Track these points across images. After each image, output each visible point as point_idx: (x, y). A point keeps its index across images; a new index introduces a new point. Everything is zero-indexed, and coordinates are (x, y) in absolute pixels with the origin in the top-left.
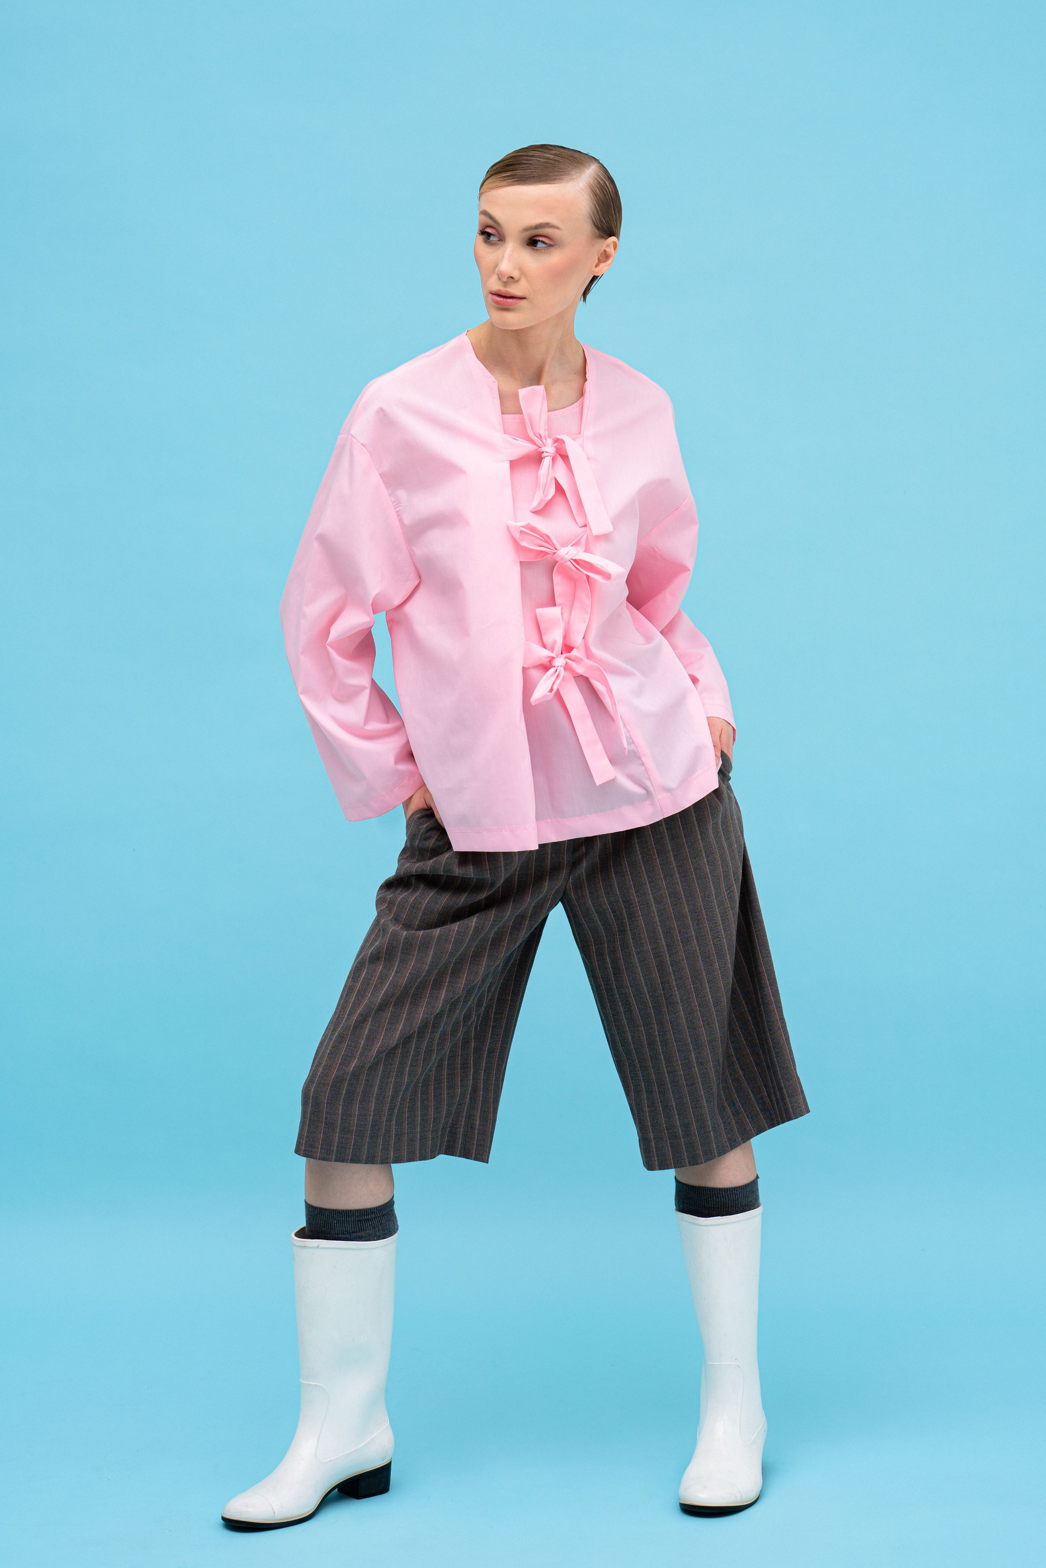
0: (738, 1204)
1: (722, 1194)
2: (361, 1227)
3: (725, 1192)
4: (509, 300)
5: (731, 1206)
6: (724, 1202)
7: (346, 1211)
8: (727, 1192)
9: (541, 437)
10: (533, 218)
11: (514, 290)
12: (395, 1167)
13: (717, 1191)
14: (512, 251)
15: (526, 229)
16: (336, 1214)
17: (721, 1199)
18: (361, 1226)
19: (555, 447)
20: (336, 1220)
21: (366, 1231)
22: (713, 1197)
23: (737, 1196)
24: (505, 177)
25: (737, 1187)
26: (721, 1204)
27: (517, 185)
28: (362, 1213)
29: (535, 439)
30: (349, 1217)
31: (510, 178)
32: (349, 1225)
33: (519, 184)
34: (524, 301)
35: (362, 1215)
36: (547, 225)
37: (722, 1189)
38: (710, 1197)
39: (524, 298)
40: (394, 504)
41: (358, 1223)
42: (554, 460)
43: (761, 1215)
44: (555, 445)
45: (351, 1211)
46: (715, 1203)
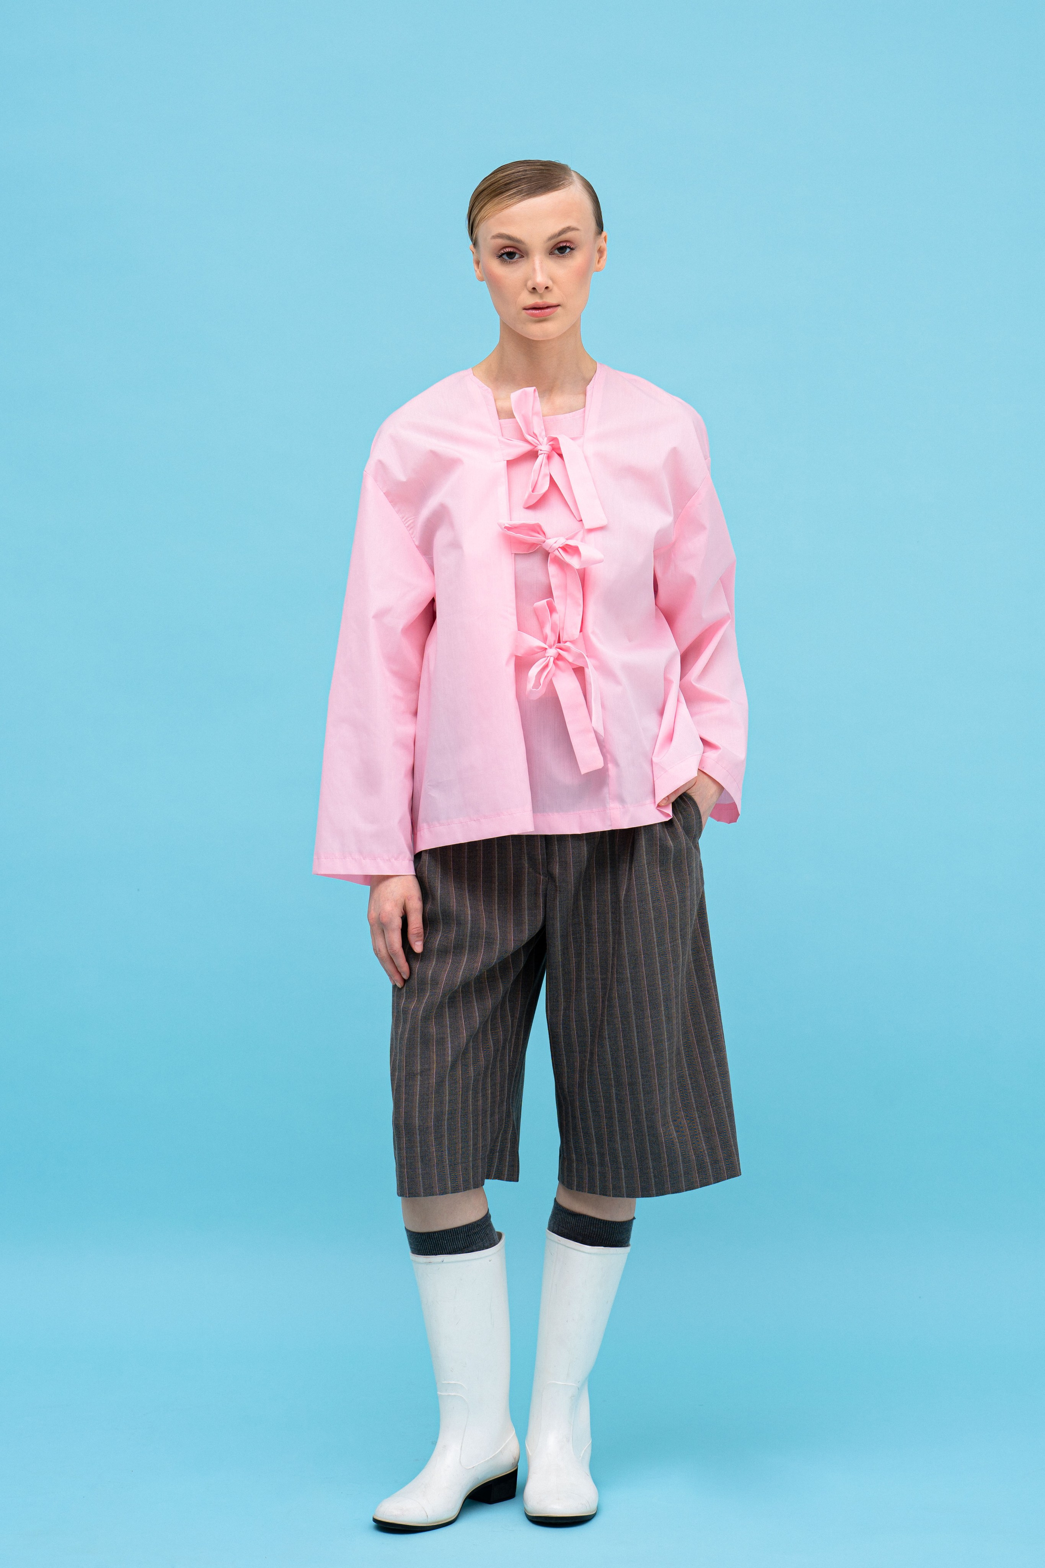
0: (613, 1238)
1: (601, 1225)
3: (603, 1224)
4: (547, 310)
5: (606, 1239)
6: (600, 1233)
8: (606, 1224)
9: (536, 436)
10: (554, 227)
11: (550, 299)
13: (596, 1222)
14: (541, 263)
15: (551, 238)
17: (598, 1230)
19: (550, 445)
22: (591, 1226)
23: (614, 1230)
24: (511, 194)
25: (616, 1222)
26: (597, 1235)
27: (529, 198)
29: (529, 438)
31: (518, 194)
33: (530, 197)
34: (559, 309)
36: (569, 229)
37: (602, 1220)
38: (588, 1225)
39: (558, 305)
40: (403, 520)
42: (549, 458)
43: (627, 1254)
44: (550, 443)
46: (591, 1232)
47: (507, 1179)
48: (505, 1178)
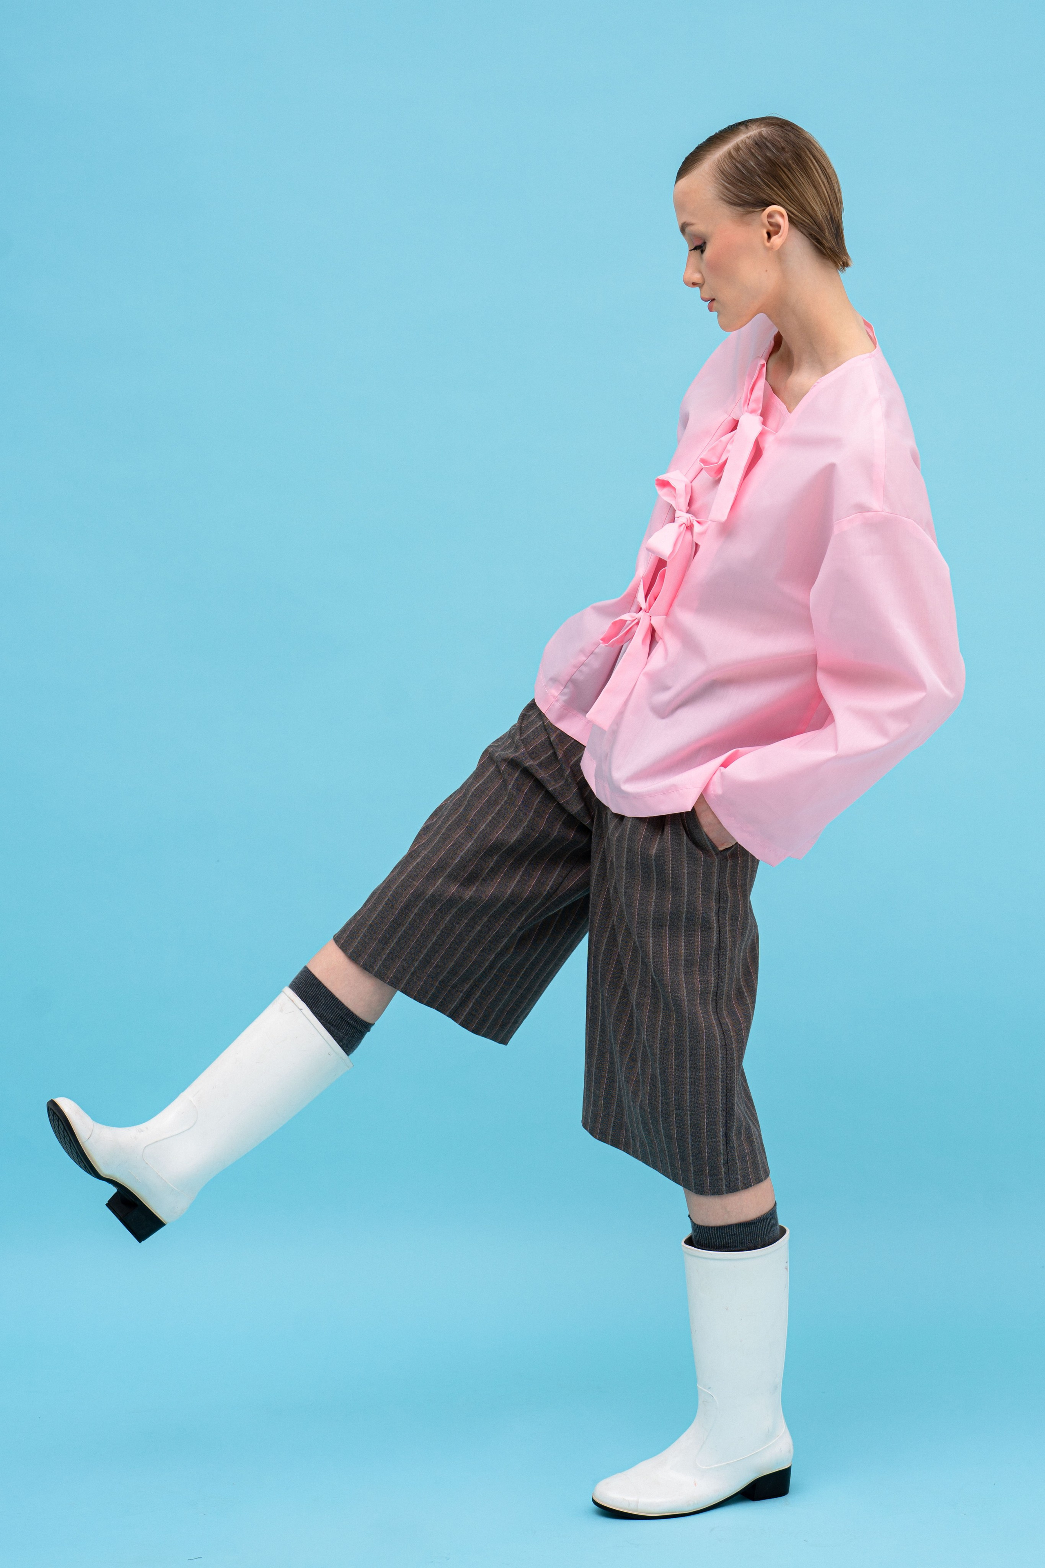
2: (338, 1025)
7: (340, 1001)
12: (399, 994)
16: (329, 996)
18: (339, 1023)
20: (325, 1001)
21: (339, 1031)
28: (349, 1014)
30: (337, 1008)
32: (332, 1014)
35: (348, 1015)
41: (339, 1020)
45: (343, 1004)
47: (460, 1023)
48: (460, 1021)
